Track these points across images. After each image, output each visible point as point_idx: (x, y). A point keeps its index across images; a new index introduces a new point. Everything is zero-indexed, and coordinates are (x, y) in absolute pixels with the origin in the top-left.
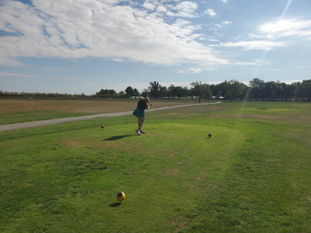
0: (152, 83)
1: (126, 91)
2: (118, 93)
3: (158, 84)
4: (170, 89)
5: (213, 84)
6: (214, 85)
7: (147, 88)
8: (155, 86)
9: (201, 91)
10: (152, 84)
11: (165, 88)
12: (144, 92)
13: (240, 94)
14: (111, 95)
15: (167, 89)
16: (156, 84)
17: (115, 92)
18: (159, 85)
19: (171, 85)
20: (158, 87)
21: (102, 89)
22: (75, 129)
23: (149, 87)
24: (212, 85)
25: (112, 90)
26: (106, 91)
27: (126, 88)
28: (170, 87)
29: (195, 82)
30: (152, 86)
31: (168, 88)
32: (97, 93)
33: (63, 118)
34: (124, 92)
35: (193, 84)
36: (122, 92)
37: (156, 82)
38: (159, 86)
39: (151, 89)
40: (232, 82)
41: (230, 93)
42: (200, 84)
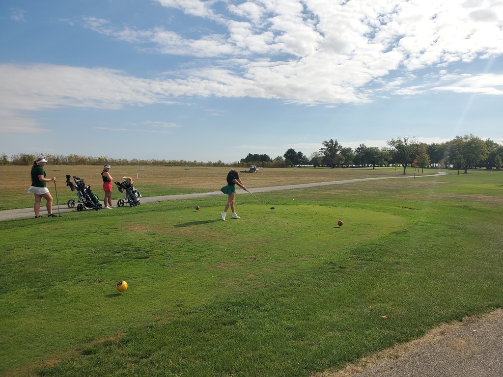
0: (326, 142)
1: (285, 156)
2: (273, 159)
3: (336, 144)
4: (358, 152)
5: (436, 143)
6: (437, 145)
7: (318, 151)
8: (332, 147)
9: (406, 155)
10: (326, 144)
11: (349, 150)
12: (314, 157)
13: (481, 160)
14: (261, 163)
15: (353, 152)
16: (334, 144)
17: (269, 158)
18: (338, 145)
19: (360, 145)
20: (337, 148)
21: (249, 154)
22: (161, 210)
23: (322, 149)
24: (434, 144)
25: (265, 155)
26: (256, 156)
27: (285, 152)
28: (358, 148)
29: (396, 140)
30: (326, 148)
31: (354, 150)
32: (242, 160)
33: (163, 195)
34: (282, 157)
35: (393, 143)
36: (279, 158)
37: (334, 141)
38: (339, 147)
39: (324, 153)
40: (466, 138)
41: (460, 158)
42: (404, 144)
